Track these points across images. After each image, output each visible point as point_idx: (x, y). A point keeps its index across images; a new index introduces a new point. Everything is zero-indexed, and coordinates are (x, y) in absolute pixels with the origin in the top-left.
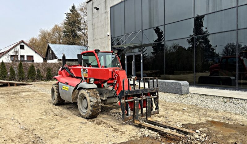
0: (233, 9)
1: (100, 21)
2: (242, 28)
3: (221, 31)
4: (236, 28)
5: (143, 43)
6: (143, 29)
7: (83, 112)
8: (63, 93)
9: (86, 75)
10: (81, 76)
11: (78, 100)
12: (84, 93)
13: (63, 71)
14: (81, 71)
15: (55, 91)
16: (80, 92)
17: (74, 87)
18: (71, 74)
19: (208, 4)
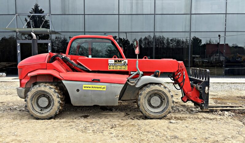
0: (152, 15)
2: (157, 31)
3: (142, 31)
4: (153, 31)
7: (154, 112)
8: (85, 96)
9: (123, 68)
10: (109, 69)
11: (142, 99)
12: (160, 89)
13: (55, 63)
14: (109, 63)
15: (53, 96)
16: (147, 88)
17: (120, 84)
18: (82, 68)
19: (132, 6)
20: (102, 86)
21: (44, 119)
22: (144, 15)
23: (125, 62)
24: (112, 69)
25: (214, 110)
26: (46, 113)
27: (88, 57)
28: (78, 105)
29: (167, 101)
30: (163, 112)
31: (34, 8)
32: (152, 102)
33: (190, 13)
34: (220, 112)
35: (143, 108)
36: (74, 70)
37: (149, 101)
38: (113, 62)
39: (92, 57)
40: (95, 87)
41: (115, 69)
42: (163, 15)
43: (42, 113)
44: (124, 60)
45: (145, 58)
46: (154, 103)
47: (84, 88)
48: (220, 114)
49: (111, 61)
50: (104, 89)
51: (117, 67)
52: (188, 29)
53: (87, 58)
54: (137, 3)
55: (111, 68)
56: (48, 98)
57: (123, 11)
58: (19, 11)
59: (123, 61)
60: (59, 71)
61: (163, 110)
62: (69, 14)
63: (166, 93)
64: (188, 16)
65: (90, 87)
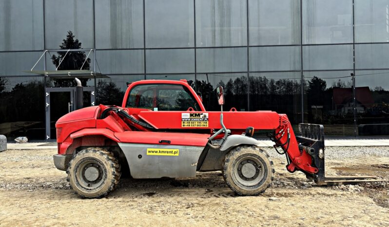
0: (244, 48)
2: (253, 71)
3: (230, 71)
4: (247, 71)
6: (97, 48)
7: (247, 186)
8: (150, 164)
9: (202, 124)
10: (182, 126)
11: (230, 168)
12: (255, 153)
13: (108, 120)
14: (183, 117)
15: (105, 164)
16: (237, 152)
17: (199, 147)
18: (145, 125)
19: (215, 36)
20: (174, 150)
21: (93, 198)
22: (233, 48)
23: (205, 116)
24: (187, 126)
25: (333, 183)
26: (96, 189)
27: (153, 110)
28: (140, 178)
29: (265, 170)
30: (260, 186)
31: (66, 39)
32: (244, 172)
33: (300, 44)
34: (343, 186)
35: (231, 180)
36: (134, 128)
37: (239, 171)
38: (189, 117)
39: (159, 110)
40: (163, 152)
41: (191, 126)
42: (260, 47)
43: (90, 189)
44: (204, 114)
45: (233, 110)
46: (247, 173)
47: (148, 154)
48: (342, 189)
49: (186, 115)
50: (176, 155)
51: (193, 123)
52: (298, 67)
54: (222, 32)
55: (185, 124)
56: (99, 168)
57: (202, 43)
58: (49, 46)
59: (201, 114)
60: (114, 131)
61: (259, 183)
62: (122, 48)
63: (263, 159)
64: (298, 48)
65: (156, 152)
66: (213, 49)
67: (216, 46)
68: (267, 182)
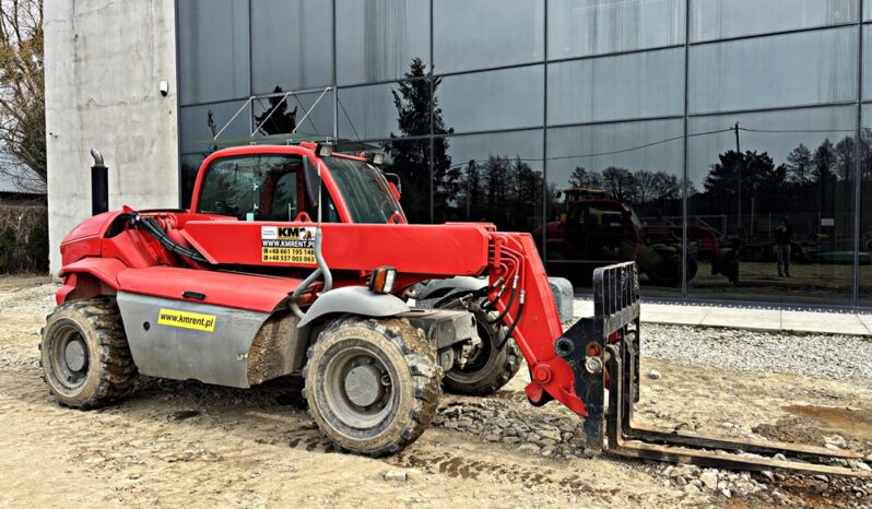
0: (675, 50)
1: (116, 28)
4: (682, 112)
5: (342, 137)
6: (339, 84)
7: (353, 428)
8: (163, 346)
9: (303, 255)
10: (263, 260)
12: (371, 339)
13: (120, 239)
14: (264, 237)
16: (329, 334)
17: (258, 314)
19: (595, 25)
20: (207, 318)
21: (74, 408)
22: (644, 54)
23: (309, 235)
24: (272, 260)
25: (660, 453)
27: (245, 219)
28: (151, 373)
29: (396, 389)
32: (349, 387)
33: (857, 20)
34: (687, 469)
36: (177, 260)
38: (275, 237)
39: (256, 218)
40: (187, 320)
41: (280, 261)
42: (723, 44)
43: (70, 389)
44: (307, 229)
46: (357, 391)
47: (161, 321)
48: (674, 479)
49: (270, 231)
50: (211, 329)
51: (285, 252)
52: (847, 93)
53: (233, 221)
54: (614, 14)
55: (269, 255)
56: (83, 343)
59: (303, 230)
61: (382, 423)
62: (387, 79)
63: (390, 357)
65: (175, 319)
66: (590, 61)
67: (600, 52)
68: (399, 423)
